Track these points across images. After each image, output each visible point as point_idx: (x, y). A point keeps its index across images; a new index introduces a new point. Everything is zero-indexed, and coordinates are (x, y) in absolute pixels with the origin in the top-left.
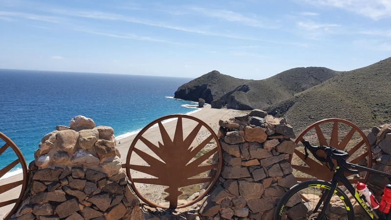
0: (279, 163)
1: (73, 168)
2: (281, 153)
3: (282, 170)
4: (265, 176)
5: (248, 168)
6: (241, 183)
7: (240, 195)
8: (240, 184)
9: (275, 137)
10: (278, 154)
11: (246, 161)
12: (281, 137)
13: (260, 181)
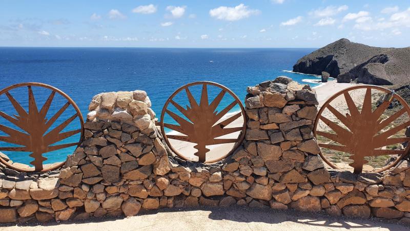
0: (300, 128)
1: (112, 121)
2: (302, 119)
3: (302, 135)
4: (283, 139)
5: (267, 131)
6: (259, 144)
7: (258, 155)
9: (295, 103)
10: (297, 119)
11: (265, 124)
12: (303, 103)
13: (278, 144)
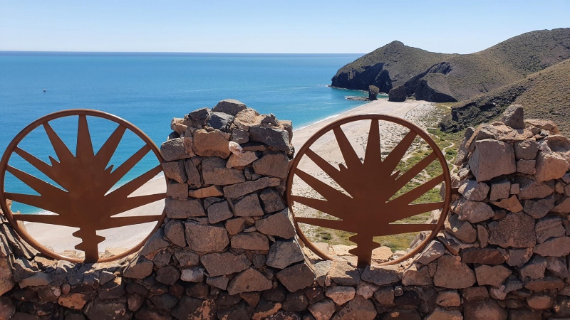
0: (259, 192)
2: (263, 176)
3: (263, 206)
4: (229, 215)
5: (202, 200)
6: (189, 225)
7: (187, 245)
8: (187, 228)
9: (250, 148)
10: (254, 177)
11: (197, 189)
12: (262, 148)
13: (222, 224)
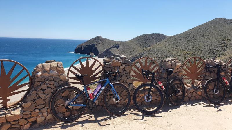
0: (126, 74)
1: (49, 77)
2: (126, 70)
3: (127, 77)
9: (124, 64)
